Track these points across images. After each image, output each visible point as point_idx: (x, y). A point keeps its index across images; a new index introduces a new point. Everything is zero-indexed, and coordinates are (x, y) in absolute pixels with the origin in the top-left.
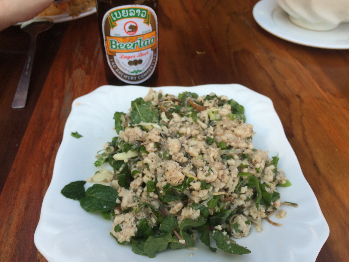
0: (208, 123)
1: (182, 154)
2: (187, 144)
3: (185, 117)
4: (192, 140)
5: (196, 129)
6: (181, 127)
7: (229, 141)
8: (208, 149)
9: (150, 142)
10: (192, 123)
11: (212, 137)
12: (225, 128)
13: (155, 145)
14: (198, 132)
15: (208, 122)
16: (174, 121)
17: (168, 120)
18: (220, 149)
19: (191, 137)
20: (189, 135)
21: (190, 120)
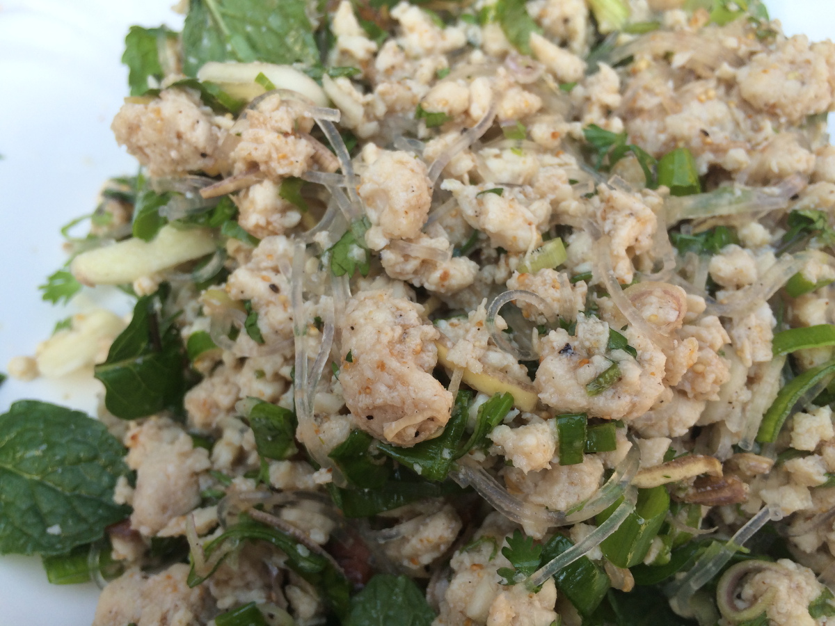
0: (587, 50)
1: (442, 242)
2: (474, 179)
3: (462, 25)
4: (502, 149)
5: (526, 87)
6: (436, 77)
7: (709, 140)
8: (596, 199)
9: (252, 177)
10: (502, 57)
11: (616, 125)
12: (682, 68)
13: (282, 195)
14: (532, 101)
15: (587, 42)
16: (401, 48)
17: (373, 45)
18: (664, 197)
19: (493, 134)
20: (486, 120)
21: (493, 37)
